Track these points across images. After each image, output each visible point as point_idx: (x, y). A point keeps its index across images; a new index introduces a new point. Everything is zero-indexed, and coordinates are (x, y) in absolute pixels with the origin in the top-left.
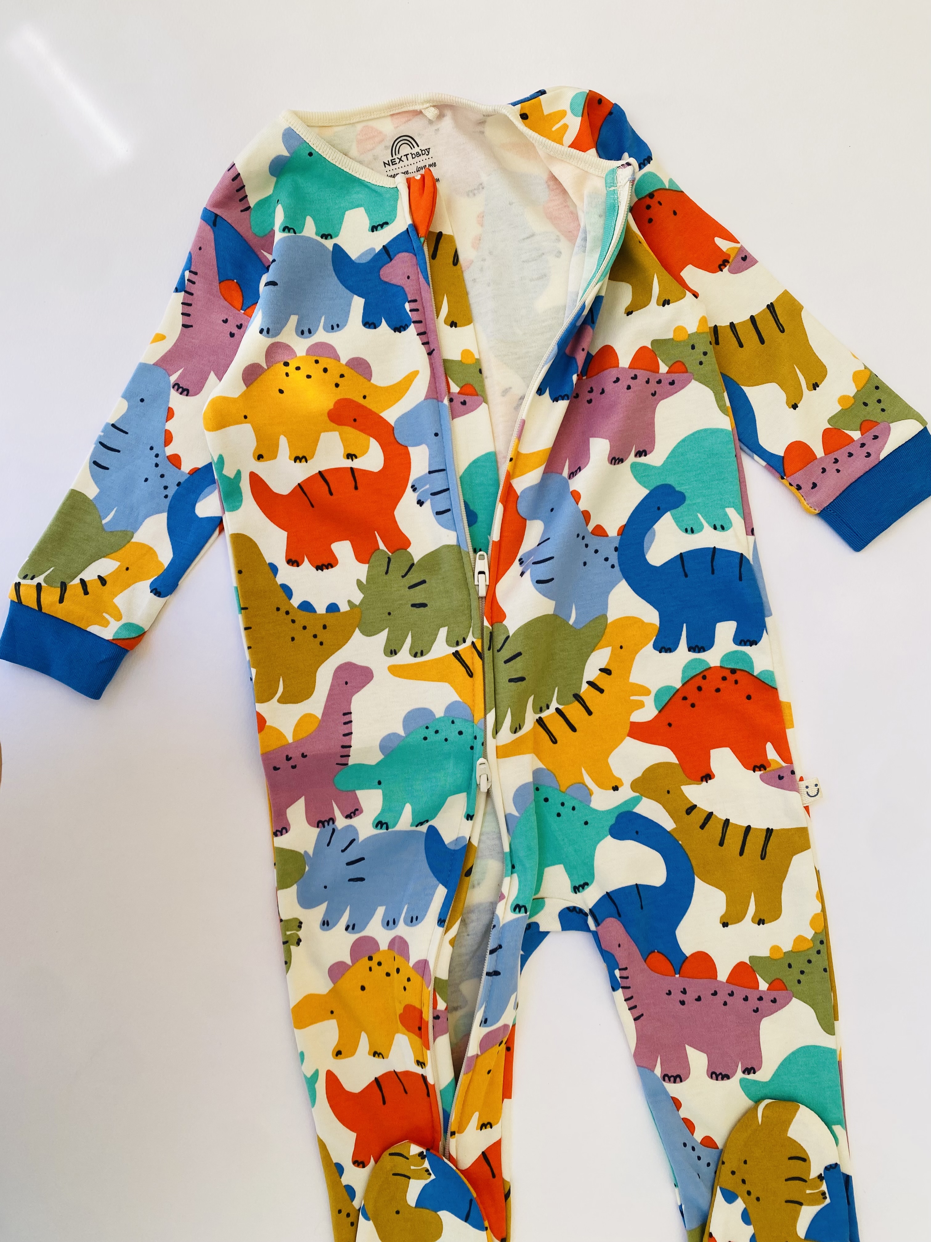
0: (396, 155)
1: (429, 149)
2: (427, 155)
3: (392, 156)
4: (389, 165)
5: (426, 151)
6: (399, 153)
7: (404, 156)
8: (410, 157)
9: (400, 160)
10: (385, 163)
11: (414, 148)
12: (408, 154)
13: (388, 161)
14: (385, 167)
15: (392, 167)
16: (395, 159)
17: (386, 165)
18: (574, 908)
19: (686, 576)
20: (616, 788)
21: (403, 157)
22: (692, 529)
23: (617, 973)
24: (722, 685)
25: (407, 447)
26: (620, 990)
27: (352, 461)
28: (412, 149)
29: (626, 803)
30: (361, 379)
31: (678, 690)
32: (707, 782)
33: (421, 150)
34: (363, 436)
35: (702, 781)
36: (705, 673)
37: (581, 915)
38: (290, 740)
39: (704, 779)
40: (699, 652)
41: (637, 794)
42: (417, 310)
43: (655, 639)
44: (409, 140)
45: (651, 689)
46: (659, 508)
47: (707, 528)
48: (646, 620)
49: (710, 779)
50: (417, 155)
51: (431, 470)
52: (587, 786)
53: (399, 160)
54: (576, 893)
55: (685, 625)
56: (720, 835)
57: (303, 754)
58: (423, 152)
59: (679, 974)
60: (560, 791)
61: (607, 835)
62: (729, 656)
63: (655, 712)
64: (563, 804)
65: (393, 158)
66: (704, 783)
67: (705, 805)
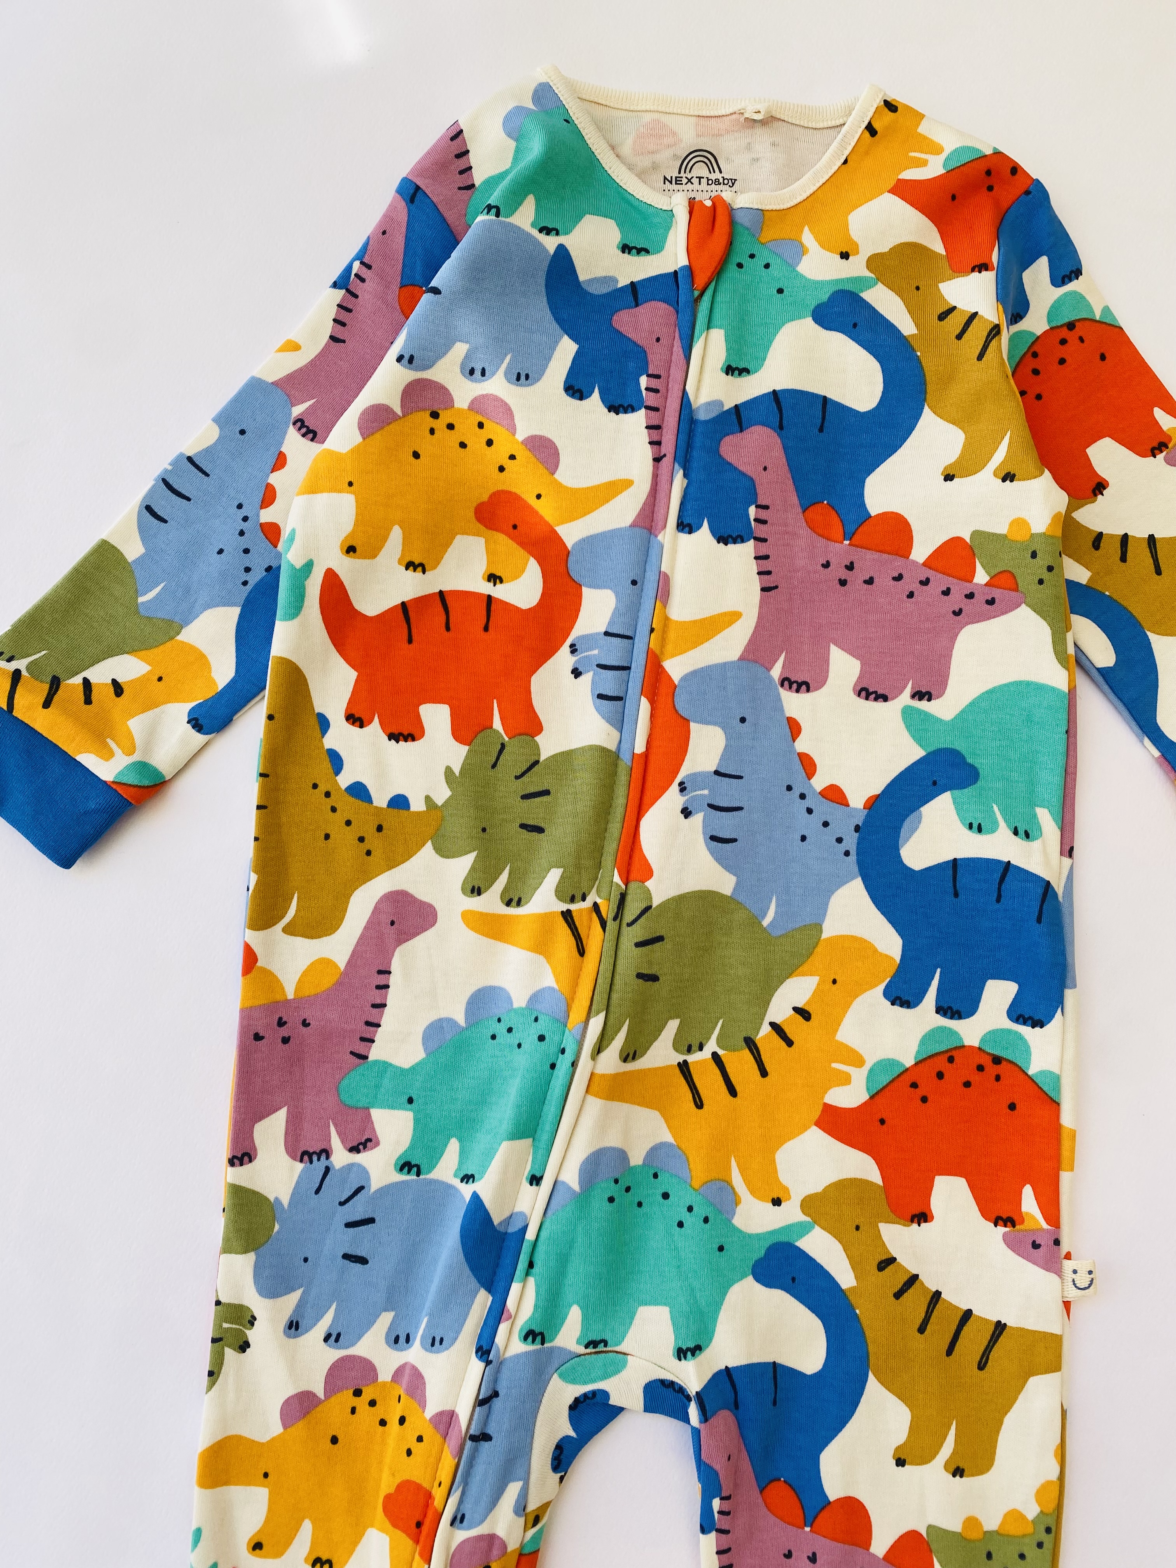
0: (685, 172)
1: (735, 180)
2: (730, 186)
3: (679, 173)
4: (671, 182)
5: (730, 181)
6: (690, 172)
7: (697, 177)
8: (704, 181)
9: (689, 180)
10: (665, 178)
11: (714, 172)
12: (703, 178)
13: (671, 177)
14: (664, 183)
15: (674, 186)
16: (682, 177)
17: (667, 182)
18: (672, 1383)
19: (956, 895)
20: (777, 1202)
21: (695, 178)
22: (980, 826)
23: (716, 1504)
24: (975, 1078)
25: (581, 586)
26: (713, 1534)
27: (494, 586)
28: (710, 173)
29: (788, 1228)
30: (542, 470)
31: (907, 1070)
32: (919, 1225)
33: (723, 177)
34: (521, 552)
35: (912, 1221)
36: (954, 1053)
37: (680, 1395)
38: (290, 996)
39: (916, 1220)
40: (952, 1018)
41: (808, 1219)
42: (656, 391)
43: (889, 981)
44: (710, 159)
45: (866, 1057)
46: (935, 783)
47: (1004, 831)
48: (881, 948)
49: (926, 1221)
50: (715, 182)
51: (611, 631)
52: (733, 1189)
53: (687, 180)
54: (680, 1360)
55: (939, 970)
56: (923, 1315)
57: (305, 1020)
58: (726, 182)
59: (811, 1526)
60: (691, 1186)
61: (749, 1275)
62: (994, 1035)
63: (865, 1097)
64: (690, 1209)
65: (678, 175)
66: (915, 1226)
67: (908, 1262)
